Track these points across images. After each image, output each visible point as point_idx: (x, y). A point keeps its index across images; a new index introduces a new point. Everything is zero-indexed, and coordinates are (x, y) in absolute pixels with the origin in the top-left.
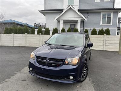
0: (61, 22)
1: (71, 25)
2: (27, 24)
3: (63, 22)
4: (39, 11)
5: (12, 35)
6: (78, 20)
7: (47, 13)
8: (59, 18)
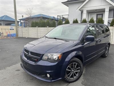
0: (85, 12)
1: (97, 15)
2: (54, 17)
3: (87, 12)
4: (62, 3)
5: (37, 28)
6: (105, 8)
7: (70, 4)
8: (81, 8)
